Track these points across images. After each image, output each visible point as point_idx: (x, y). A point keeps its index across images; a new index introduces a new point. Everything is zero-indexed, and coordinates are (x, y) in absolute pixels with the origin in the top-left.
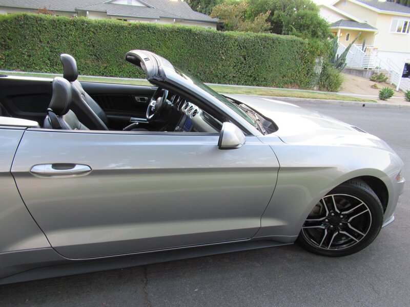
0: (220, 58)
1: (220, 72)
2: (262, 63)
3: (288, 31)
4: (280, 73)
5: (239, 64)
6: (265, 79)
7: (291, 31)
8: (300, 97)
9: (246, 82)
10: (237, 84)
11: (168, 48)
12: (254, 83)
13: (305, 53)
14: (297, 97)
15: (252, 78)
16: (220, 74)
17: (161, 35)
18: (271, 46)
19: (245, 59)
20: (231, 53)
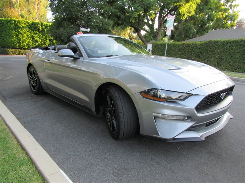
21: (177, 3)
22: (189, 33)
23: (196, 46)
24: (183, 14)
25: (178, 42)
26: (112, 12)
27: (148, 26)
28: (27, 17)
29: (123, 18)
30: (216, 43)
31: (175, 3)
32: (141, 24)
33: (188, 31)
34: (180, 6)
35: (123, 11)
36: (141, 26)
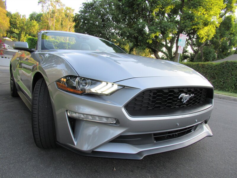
21: (195, 26)
22: (209, 56)
23: (211, 67)
24: (202, 37)
25: (193, 63)
26: (129, 33)
27: (166, 49)
28: (60, 39)
29: (140, 39)
30: (233, 64)
31: (192, 26)
32: (158, 45)
33: (208, 54)
34: (198, 29)
35: (141, 33)
36: (158, 47)
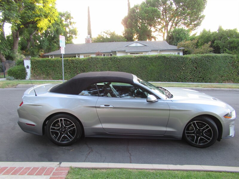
0: (182, 69)
1: (182, 76)
2: (207, 70)
3: (223, 51)
4: (219, 75)
5: (193, 71)
6: (210, 78)
7: (226, 51)
8: (230, 88)
9: (198, 81)
10: (193, 82)
11: (154, 66)
12: (203, 81)
13: (235, 62)
14: (227, 88)
15: (201, 79)
16: (183, 77)
17: (150, 60)
18: (212, 60)
19: (197, 69)
20: (188, 66)
30: (97, 60)
